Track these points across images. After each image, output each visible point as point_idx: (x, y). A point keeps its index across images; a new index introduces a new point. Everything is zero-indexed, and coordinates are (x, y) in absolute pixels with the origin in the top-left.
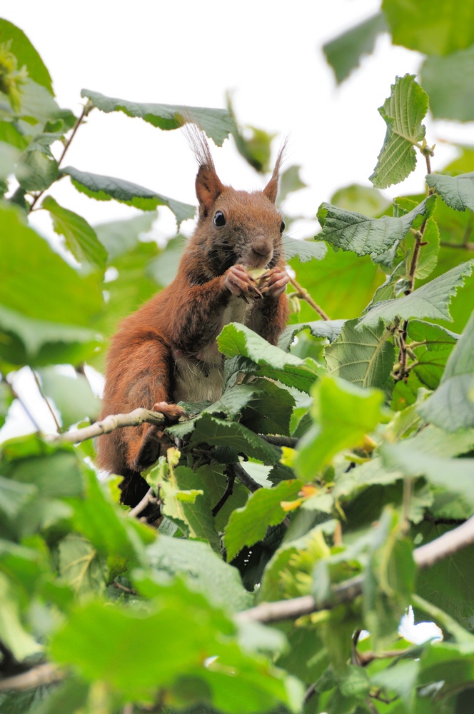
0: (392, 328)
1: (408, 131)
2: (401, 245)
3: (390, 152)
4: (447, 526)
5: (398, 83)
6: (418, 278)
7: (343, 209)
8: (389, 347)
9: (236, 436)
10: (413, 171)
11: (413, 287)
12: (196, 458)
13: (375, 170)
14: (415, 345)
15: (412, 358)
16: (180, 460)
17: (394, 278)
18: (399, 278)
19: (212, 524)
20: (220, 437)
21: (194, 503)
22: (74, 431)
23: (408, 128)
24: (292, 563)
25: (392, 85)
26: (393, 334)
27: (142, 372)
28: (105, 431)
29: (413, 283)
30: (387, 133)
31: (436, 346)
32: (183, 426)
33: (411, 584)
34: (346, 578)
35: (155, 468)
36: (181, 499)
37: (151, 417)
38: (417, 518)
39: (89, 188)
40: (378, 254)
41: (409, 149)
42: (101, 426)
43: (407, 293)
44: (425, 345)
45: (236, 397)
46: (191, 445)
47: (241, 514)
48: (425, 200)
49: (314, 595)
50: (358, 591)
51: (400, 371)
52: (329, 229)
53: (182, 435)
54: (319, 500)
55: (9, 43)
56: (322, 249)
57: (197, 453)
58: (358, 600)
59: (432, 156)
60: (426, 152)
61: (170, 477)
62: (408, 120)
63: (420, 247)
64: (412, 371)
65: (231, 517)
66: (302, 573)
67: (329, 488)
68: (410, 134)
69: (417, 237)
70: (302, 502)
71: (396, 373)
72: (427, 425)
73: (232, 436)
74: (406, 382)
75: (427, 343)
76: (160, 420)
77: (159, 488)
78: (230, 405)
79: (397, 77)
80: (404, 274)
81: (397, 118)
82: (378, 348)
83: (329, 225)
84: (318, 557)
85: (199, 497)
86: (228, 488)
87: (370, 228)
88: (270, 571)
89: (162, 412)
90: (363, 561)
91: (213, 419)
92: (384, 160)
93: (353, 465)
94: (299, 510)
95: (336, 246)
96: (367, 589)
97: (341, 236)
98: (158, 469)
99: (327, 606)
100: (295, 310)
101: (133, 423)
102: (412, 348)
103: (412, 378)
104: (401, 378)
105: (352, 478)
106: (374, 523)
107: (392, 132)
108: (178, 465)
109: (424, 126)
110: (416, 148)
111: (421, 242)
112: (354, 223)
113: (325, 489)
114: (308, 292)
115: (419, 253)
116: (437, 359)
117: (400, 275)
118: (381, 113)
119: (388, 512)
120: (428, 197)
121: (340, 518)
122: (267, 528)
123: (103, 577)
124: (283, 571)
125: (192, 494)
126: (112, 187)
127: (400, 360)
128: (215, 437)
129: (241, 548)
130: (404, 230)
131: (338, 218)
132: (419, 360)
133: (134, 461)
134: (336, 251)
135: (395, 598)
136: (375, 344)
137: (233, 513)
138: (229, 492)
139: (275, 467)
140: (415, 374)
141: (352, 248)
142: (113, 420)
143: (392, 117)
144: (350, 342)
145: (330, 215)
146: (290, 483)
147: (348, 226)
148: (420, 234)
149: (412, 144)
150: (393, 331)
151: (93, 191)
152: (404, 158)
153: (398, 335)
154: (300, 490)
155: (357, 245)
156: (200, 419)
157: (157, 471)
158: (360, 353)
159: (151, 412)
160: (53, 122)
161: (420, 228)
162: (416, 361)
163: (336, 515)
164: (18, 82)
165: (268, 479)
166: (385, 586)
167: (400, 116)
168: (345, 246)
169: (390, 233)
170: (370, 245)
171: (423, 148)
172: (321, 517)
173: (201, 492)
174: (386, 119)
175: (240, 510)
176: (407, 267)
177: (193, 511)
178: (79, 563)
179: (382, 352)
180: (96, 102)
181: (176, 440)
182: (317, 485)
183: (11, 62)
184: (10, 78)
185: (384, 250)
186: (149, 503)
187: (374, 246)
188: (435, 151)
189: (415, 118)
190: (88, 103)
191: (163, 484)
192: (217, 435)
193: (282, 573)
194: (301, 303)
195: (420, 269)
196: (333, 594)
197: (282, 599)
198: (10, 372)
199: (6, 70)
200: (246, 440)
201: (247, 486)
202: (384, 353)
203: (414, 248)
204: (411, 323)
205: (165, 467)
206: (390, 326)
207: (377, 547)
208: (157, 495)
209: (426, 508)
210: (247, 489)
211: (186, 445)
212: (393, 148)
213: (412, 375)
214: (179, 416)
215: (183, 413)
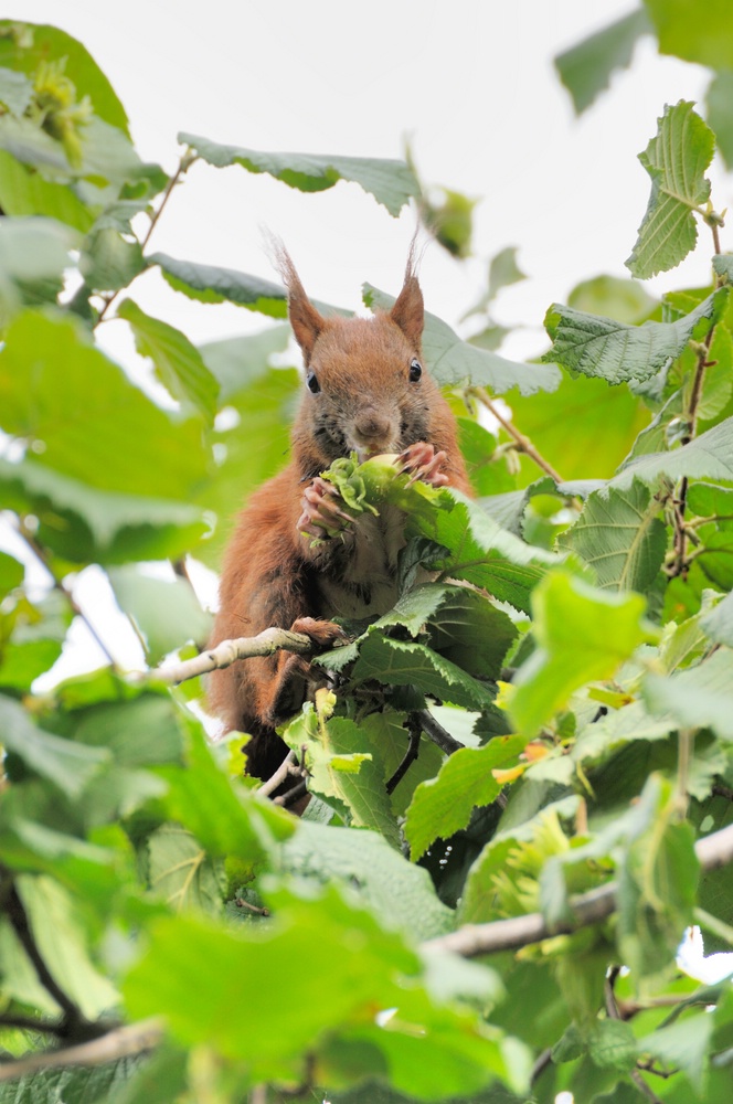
0: (663, 495)
1: (684, 189)
2: (675, 366)
3: (657, 221)
5: (667, 114)
6: (703, 417)
7: (585, 313)
8: (659, 527)
9: (422, 668)
10: (693, 249)
11: (694, 432)
12: (360, 704)
13: (634, 250)
14: (699, 523)
15: (694, 541)
16: (335, 707)
17: (666, 418)
18: (672, 417)
19: (388, 805)
20: (397, 670)
21: (357, 772)
22: (172, 665)
23: (683, 184)
24: (511, 862)
25: (659, 119)
26: (663, 506)
28: (219, 665)
29: (695, 426)
30: (653, 192)
31: (730, 524)
32: (340, 652)
33: (692, 893)
34: (595, 885)
35: (297, 721)
36: (337, 767)
37: (290, 641)
38: (703, 793)
39: (190, 284)
40: (641, 381)
41: (685, 217)
42: (211, 658)
43: (686, 441)
44: (715, 523)
46: (352, 684)
47: (430, 787)
48: (711, 296)
49: (544, 913)
50: (610, 906)
51: (677, 563)
52: (564, 345)
53: (340, 666)
54: (553, 766)
55: (63, 62)
56: (553, 376)
57: (361, 695)
58: (610, 920)
59: (722, 226)
60: (713, 221)
61: (320, 733)
62: (684, 172)
63: (705, 369)
64: (694, 563)
65: (415, 795)
66: (528, 880)
67: (566, 747)
68: (688, 193)
69: (701, 353)
70: (526, 769)
71: (670, 566)
72: (718, 647)
73: (416, 669)
74: (685, 580)
75: (718, 519)
76: (303, 646)
77: (304, 751)
79: (666, 105)
80: (681, 412)
81: (668, 170)
82: (641, 529)
83: (564, 338)
84: (550, 852)
85: (365, 763)
86: (412, 748)
87: (627, 341)
88: (475, 875)
89: (306, 634)
90: (618, 858)
91: (385, 641)
92: (647, 235)
93: (603, 711)
94: (520, 781)
95: (575, 369)
96: (623, 902)
97: (584, 355)
98: (302, 722)
99: (565, 929)
100: (512, 471)
101: (262, 652)
102: (694, 526)
103: (695, 573)
104: (677, 574)
105: (604, 730)
106: (635, 800)
107: (659, 190)
108: (333, 715)
109: (708, 180)
110: (696, 215)
111: (707, 361)
112: (602, 334)
113: (560, 748)
114: (533, 442)
115: (703, 379)
117: (674, 413)
118: (642, 162)
119: (655, 783)
120: (717, 291)
121: (584, 793)
122: (472, 809)
123: (220, 890)
124: (497, 875)
125: (354, 760)
126: (226, 284)
127: (675, 545)
128: (389, 671)
129: (432, 840)
130: (681, 343)
131: (576, 327)
132: (706, 545)
133: (267, 711)
134: (575, 378)
135: (667, 914)
136: (635, 523)
137: (419, 787)
138: (413, 755)
139: (484, 714)
140: (699, 567)
141: (600, 372)
142: (230, 647)
143: (659, 168)
144: (598, 524)
145: (565, 322)
146: (505, 740)
147: (593, 338)
148: (705, 348)
149: (691, 209)
150: (664, 502)
151: (197, 289)
152: (678, 231)
153: (671, 508)
154: (523, 752)
155: (608, 368)
156: (366, 639)
157: (299, 725)
158: (613, 539)
159: (290, 634)
160: (133, 184)
161: (705, 339)
162: (701, 547)
163: (579, 788)
164: (78, 123)
165: (474, 732)
166: (650, 896)
167: (671, 166)
168: (589, 370)
169: (658, 347)
170: (627, 367)
171: (707, 214)
172: (555, 792)
173: (369, 756)
174: (650, 171)
175: (428, 783)
176: (684, 401)
177: (357, 786)
178: (181, 869)
179: (648, 534)
180: (201, 152)
181: (331, 674)
182: (547, 742)
183: (65, 90)
184: (65, 115)
185: (650, 375)
186: (289, 774)
187: (634, 369)
188: (726, 220)
189: (695, 169)
190: (188, 153)
191: (310, 744)
192: (393, 668)
193: (494, 879)
194: (521, 459)
195: (705, 404)
196: (571, 911)
197: (497, 918)
198: (67, 574)
199: (58, 104)
200: (438, 673)
201: (440, 745)
202: (651, 537)
203: (696, 370)
204: (692, 488)
205: (313, 718)
206: (658, 494)
207: (638, 837)
208: (300, 761)
209: (716, 777)
210: (440, 750)
211: (344, 682)
212: (661, 216)
213: (694, 569)
214: (333, 639)
215: (340, 634)
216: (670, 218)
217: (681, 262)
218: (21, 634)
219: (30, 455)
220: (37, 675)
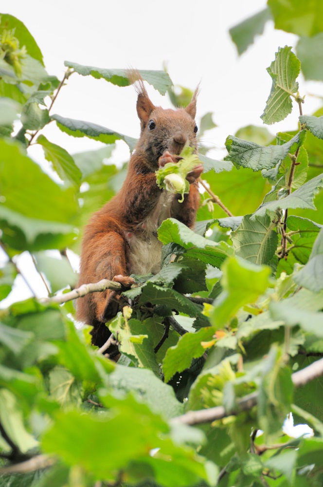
0: (276, 221)
1: (287, 86)
2: (282, 165)
3: (275, 99)
4: (315, 357)
5: (280, 51)
6: (294, 187)
7: (243, 140)
8: (274, 234)
9: (170, 298)
10: (290, 113)
12: (143, 313)
13: (264, 111)
14: (292, 234)
15: (290, 242)
16: (132, 314)
17: (277, 188)
18: (280, 187)
19: (155, 358)
20: (159, 299)
21: (141, 343)
22: (60, 295)
23: (286, 83)
24: (209, 383)
25: (276, 53)
26: (276, 226)
27: (105, 254)
28: (81, 295)
29: (291, 191)
30: (273, 85)
31: (306, 234)
32: (134, 291)
33: (290, 397)
34: (247, 393)
35: (115, 320)
36: (133, 341)
37: (112, 285)
38: (294, 353)
39: (70, 128)
40: (267, 170)
41: (287, 98)
42: (77, 292)
44: (299, 233)
45: (170, 271)
46: (139, 304)
47: (174, 350)
48: (298, 134)
49: (225, 406)
50: (255, 402)
51: (282, 252)
52: (234, 153)
53: (133, 297)
54: (227, 341)
55: (14, 30)
56: (230, 165)
57: (143, 309)
58: (254, 409)
59: (303, 103)
60: (299, 100)
61: (125, 326)
62: (287, 78)
63: (295, 166)
64: (290, 252)
65: (167, 353)
66: (218, 391)
67: (234, 332)
68: (288, 88)
69: (293, 159)
70: (216, 342)
71: (279, 253)
72: (301, 288)
73: (167, 298)
74: (286, 259)
75: (300, 232)
76: (118, 287)
77: (118, 334)
78: (166, 276)
79: (279, 47)
80: (284, 185)
81: (280, 76)
82: (267, 235)
83: (234, 150)
84: (227, 379)
85: (145, 339)
86: (165, 333)
87: (262, 152)
88: (193, 390)
89: (119, 282)
90: (258, 382)
91: (154, 286)
92: (270, 105)
93: (250, 317)
94: (213, 347)
95: (238, 164)
96: (261, 401)
97: (242, 158)
98: (117, 321)
99: (233, 413)
100: (210, 211)
101: (100, 290)
102: (290, 235)
103: (290, 257)
104: (283, 257)
105: (250, 325)
106: (265, 356)
107: (276, 84)
108: (131, 318)
109: (297, 82)
110: (292, 97)
111: (296, 163)
112: (251, 149)
113: (231, 333)
114: (219, 198)
115: (294, 170)
116: (307, 244)
117: (281, 186)
118: (268, 72)
119: (274, 348)
120: (301, 132)
121: (241, 353)
122: (192, 359)
123: (80, 395)
124: (203, 389)
125: (140, 338)
126: (85, 128)
127: (282, 244)
128: (156, 299)
129: (174, 374)
130: (285, 154)
131: (239, 146)
132: (295, 244)
133: (101, 315)
134: (238, 168)
135: (280, 407)
136: (264, 232)
137: (169, 349)
138: (166, 336)
139: (197, 318)
140: (292, 254)
141: (249, 165)
142: (86, 288)
143: (275, 74)
144: (248, 230)
145: (234, 143)
146: (207, 329)
147: (247, 151)
148: (295, 157)
149: (290, 95)
150: (277, 223)
151: (73, 130)
152: (284, 104)
153: (280, 226)
154: (214, 334)
155: (253, 164)
156: (145, 286)
157: (116, 322)
158: (255, 238)
159: (112, 282)
160: (44, 84)
161: (295, 153)
162: (293, 245)
163: (239, 350)
164: (20, 57)
165: (193, 326)
166: (272, 399)
167: (281, 75)
168: (244, 165)
169: (275, 155)
170: (261, 163)
171: (297, 97)
172: (229, 352)
173: (146, 336)
175: (173, 348)
176: (286, 180)
177: (141, 350)
178: (63, 386)
179: (270, 237)
180: (72, 68)
181: (130, 301)
182: (226, 330)
183: (15, 43)
184: (14, 54)
185: (272, 167)
186: (111, 344)
187: (265, 164)
188: (305, 100)
189: (292, 77)
190: (68, 70)
191: (120, 331)
192: (157, 297)
193: (202, 391)
194: (214, 205)
195: (295, 181)
196: (236, 405)
197: (203, 408)
198: (14, 255)
199: (12, 49)
200: (177, 300)
201: (178, 331)
203: (291, 167)
204: (289, 218)
205: (122, 319)
206: (274, 220)
207: (268, 372)
208: (116, 338)
209: (300, 346)
210: (178, 334)
211: (135, 305)
212: (276, 97)
213: (290, 254)
214: (131, 284)
215: (134, 282)
216: (280, 98)
217: (285, 118)
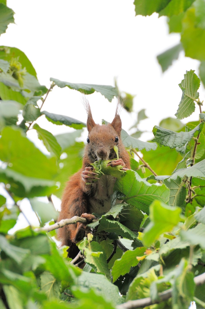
0: (185, 180)
2: (189, 144)
3: (184, 103)
5: (187, 73)
6: (196, 158)
7: (164, 128)
8: (184, 189)
9: (117, 228)
10: (194, 112)
11: (194, 162)
12: (100, 238)
13: (177, 111)
14: (195, 188)
15: (194, 193)
16: (93, 238)
17: (186, 158)
18: (188, 158)
19: (107, 266)
20: (110, 228)
21: (99, 257)
22: (47, 226)
23: (191, 93)
24: (141, 283)
25: (185, 74)
26: (185, 183)
27: (75, 200)
28: (60, 226)
29: (194, 161)
31: (204, 188)
32: (94, 223)
33: (193, 292)
34: (165, 290)
36: (93, 256)
37: (80, 220)
38: (195, 264)
39: (53, 120)
40: (179, 148)
41: (192, 103)
42: (58, 224)
43: (192, 165)
44: (199, 188)
46: (98, 232)
47: (119, 261)
48: (199, 125)
49: (151, 297)
50: (170, 295)
51: (189, 199)
52: (158, 137)
53: (94, 227)
54: (153, 256)
55: (18, 58)
56: (155, 146)
57: (100, 235)
58: (170, 300)
59: (202, 105)
60: (200, 104)
61: (89, 246)
62: (192, 90)
63: (197, 145)
64: (194, 199)
65: (115, 263)
66: (146, 288)
67: (157, 251)
68: (193, 96)
69: (196, 141)
70: (146, 257)
71: (187, 200)
73: (115, 228)
74: (191, 204)
75: (200, 187)
76: (84, 221)
77: (84, 251)
79: (187, 71)
80: (190, 157)
82: (179, 189)
83: (158, 135)
84: (152, 281)
85: (101, 255)
86: (114, 250)
87: (176, 137)
88: (131, 287)
89: (85, 218)
90: (172, 282)
91: (107, 220)
92: (181, 107)
93: (168, 241)
94: (144, 260)
95: (161, 144)
96: (174, 295)
97: (163, 140)
99: (157, 302)
100: (143, 172)
101: (73, 223)
102: (194, 189)
103: (194, 202)
104: (189, 202)
105: (168, 246)
106: (177, 266)
107: (185, 94)
108: (92, 241)
109: (198, 93)
110: (195, 102)
111: (198, 143)
112: (169, 134)
113: (156, 251)
114: (149, 164)
115: (197, 148)
116: (204, 194)
118: (180, 86)
119: (183, 261)
120: (201, 123)
121: (162, 264)
122: (130, 267)
123: (60, 290)
125: (98, 254)
126: (63, 120)
127: (189, 194)
128: (108, 228)
129: (119, 276)
130: (190, 137)
131: (161, 132)
132: (197, 194)
133: (74, 239)
134: (161, 147)
135: (186, 298)
136: (177, 188)
137: (116, 261)
138: (114, 252)
139: (134, 241)
141: (168, 145)
142: (64, 222)
143: (184, 88)
145: (158, 131)
146: (141, 248)
147: (166, 135)
148: (197, 139)
149: (193, 100)
150: (185, 182)
151: (55, 121)
152: (190, 106)
153: (187, 184)
154: (145, 252)
155: (170, 144)
157: (82, 243)
158: (171, 192)
159: (80, 218)
160: (37, 92)
161: (197, 136)
162: (196, 195)
163: (161, 262)
164: (22, 75)
165: (132, 246)
166: (181, 293)
167: (188, 88)
168: (165, 144)
169: (184, 138)
170: (175, 144)
171: (198, 102)
172: (154, 263)
173: (102, 253)
174: (182, 89)
175: (119, 260)
176: (191, 154)
177: (98, 261)
178: (49, 284)
179: (181, 191)
180: (56, 83)
181: (92, 229)
182: (152, 249)
183: (19, 66)
184: (19, 72)
185: (182, 146)
186: (80, 257)
187: (178, 144)
188: (203, 103)
189: (195, 89)
190: (53, 83)
191: (86, 249)
192: (109, 228)
193: (137, 288)
194: (146, 169)
195: (197, 154)
196: (158, 297)
197: (137, 299)
198: (18, 201)
199: (17, 69)
200: (121, 229)
201: (122, 249)
202: (182, 191)
203: (195, 145)
204: (193, 178)
205: (86, 242)
206: (184, 180)
207: (179, 276)
208: (83, 254)
209: (199, 259)
210: (122, 251)
211: (95, 232)
212: (185, 102)
213: (194, 201)
214: (93, 219)
215: (94, 218)
216: (188, 103)
217: (191, 115)
218: (5, 218)
219: (8, 167)
220: (9, 229)
